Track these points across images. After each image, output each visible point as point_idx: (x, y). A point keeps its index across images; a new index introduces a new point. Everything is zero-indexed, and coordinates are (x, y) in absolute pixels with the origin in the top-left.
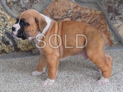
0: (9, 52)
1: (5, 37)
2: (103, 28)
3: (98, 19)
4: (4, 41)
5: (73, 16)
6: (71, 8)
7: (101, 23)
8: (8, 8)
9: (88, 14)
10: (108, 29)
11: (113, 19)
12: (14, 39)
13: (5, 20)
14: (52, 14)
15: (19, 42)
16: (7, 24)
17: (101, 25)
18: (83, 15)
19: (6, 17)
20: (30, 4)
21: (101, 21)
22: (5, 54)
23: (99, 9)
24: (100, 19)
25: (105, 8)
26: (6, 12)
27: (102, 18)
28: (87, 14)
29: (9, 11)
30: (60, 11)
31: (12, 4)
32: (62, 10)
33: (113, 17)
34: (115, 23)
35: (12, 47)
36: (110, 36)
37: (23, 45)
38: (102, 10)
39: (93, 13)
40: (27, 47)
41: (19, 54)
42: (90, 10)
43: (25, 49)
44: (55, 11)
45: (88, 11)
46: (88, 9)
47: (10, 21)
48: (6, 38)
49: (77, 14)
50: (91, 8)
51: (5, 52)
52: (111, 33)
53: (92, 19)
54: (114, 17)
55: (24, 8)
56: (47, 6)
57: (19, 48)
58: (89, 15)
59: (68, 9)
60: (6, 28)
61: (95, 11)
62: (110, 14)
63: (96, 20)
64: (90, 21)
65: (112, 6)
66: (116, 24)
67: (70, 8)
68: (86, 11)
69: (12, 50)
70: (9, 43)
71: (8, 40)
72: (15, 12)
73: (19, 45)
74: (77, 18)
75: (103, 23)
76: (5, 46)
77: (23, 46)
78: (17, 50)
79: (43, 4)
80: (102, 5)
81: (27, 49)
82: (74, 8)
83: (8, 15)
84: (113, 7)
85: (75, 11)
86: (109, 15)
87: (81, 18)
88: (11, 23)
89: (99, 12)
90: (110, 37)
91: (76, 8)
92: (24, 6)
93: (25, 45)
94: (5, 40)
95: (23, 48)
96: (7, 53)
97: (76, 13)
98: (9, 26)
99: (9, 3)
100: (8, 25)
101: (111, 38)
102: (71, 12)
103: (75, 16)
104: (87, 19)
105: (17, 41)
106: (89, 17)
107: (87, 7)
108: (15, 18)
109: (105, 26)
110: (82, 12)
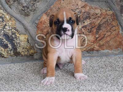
0: (8, 56)
1: (3, 39)
2: (115, 30)
4: (2, 43)
5: (81, 17)
7: (112, 25)
8: (7, 6)
9: (98, 14)
10: (121, 32)
12: (14, 42)
13: (3, 20)
15: (18, 45)
16: (5, 24)
17: (112, 27)
18: (92, 16)
19: (5, 17)
20: (32, 2)
21: (113, 22)
22: (3, 58)
23: (111, 8)
24: (111, 20)
25: (117, 8)
26: (4, 11)
27: (114, 19)
28: (97, 14)
29: (9, 9)
31: (12, 2)
35: (11, 51)
37: (23, 48)
38: (114, 10)
39: (104, 13)
40: (28, 51)
41: (19, 59)
42: (100, 10)
43: (25, 53)
45: (98, 11)
46: (98, 9)
47: (8, 21)
48: (5, 40)
49: (86, 14)
51: (3, 57)
53: (102, 20)
55: (25, 6)
56: (52, 5)
57: (19, 52)
58: (99, 15)
59: (75, 9)
60: (4, 30)
61: (106, 11)
63: (107, 21)
64: (100, 22)
67: (77, 7)
68: (96, 11)
69: (10, 54)
70: (8, 46)
71: (6, 43)
73: (18, 48)
74: (85, 19)
75: (115, 25)
76: (3, 49)
77: (24, 50)
78: (17, 54)
79: (47, 2)
80: (114, 4)
81: (28, 53)
82: (82, 8)
83: (7, 14)
85: (83, 11)
86: (121, 15)
87: (90, 19)
88: (10, 24)
89: (111, 12)
90: (122, 40)
91: (84, 7)
92: (25, 5)
93: (26, 48)
94: (4, 43)
95: (23, 52)
96: (5, 57)
97: (84, 13)
98: (8, 27)
99: (9, 1)
100: (6, 26)
102: (79, 12)
103: (83, 17)
104: (96, 20)
105: (17, 44)
106: (99, 18)
107: (96, 7)
108: (14, 17)
109: (117, 28)
110: (91, 12)
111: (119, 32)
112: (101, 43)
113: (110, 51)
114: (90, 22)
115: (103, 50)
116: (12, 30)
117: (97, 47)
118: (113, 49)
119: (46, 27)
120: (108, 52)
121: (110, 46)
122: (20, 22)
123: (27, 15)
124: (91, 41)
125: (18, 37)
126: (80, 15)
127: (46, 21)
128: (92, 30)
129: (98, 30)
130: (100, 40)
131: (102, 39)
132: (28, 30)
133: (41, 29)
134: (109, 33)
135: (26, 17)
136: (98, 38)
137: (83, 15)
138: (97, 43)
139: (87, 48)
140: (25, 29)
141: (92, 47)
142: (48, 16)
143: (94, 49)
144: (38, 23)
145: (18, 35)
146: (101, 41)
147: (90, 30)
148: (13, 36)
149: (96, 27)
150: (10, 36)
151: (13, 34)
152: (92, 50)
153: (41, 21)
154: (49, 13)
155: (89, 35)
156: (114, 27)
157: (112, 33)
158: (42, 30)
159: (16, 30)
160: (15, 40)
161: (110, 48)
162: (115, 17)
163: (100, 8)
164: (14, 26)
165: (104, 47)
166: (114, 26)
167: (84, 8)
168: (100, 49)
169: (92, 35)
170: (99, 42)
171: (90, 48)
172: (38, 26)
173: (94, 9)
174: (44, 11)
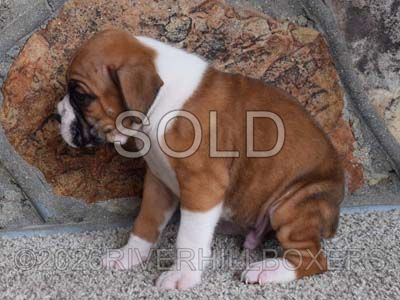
2: (324, 108)
3: (305, 64)
6: (180, 9)
7: (314, 86)
9: (258, 39)
10: (347, 115)
11: (371, 65)
17: (314, 95)
18: (235, 46)
21: (318, 73)
23: (312, 18)
24: (311, 66)
25: (335, 15)
27: (323, 60)
28: (254, 40)
30: (130, 22)
32: (138, 20)
33: (370, 55)
34: (378, 87)
36: (355, 144)
38: (323, 24)
39: (283, 37)
42: (269, 23)
44: (103, 22)
45: (260, 28)
46: (259, 17)
49: (209, 37)
50: (272, 14)
52: (358, 133)
53: (274, 63)
54: (375, 57)
58: (262, 44)
59: (167, 15)
61: (293, 27)
62: (355, 45)
63: (295, 68)
64: (265, 74)
65: (367, 8)
66: (380, 91)
67: (175, 9)
75: (324, 86)
82: (193, 11)
84: (373, 12)
85: (200, 24)
86: (350, 48)
87: (225, 60)
89: (312, 33)
90: (352, 149)
91: (204, 10)
97: (203, 33)
101: (355, 153)
102: (180, 30)
103: (200, 50)
104: (252, 64)
106: (264, 57)
107: (253, 10)
109: (333, 98)
110: (232, 30)
111: (340, 115)
119: (42, 89)
126: (186, 41)
127: (45, 67)
133: (21, 97)
137: (198, 41)
142: (51, 44)
144: (9, 75)
153: (21, 62)
154: (56, 29)
156: (322, 95)
158: (25, 105)
162: (327, 55)
163: (268, 17)
166: (323, 91)
167: (203, 15)
172: (8, 88)
173: (244, 19)
174: (37, 25)
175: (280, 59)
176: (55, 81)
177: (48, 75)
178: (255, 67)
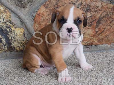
0: (1, 52)
3: (110, 13)
7: (112, 19)
9: (98, 7)
12: (8, 36)
14: (56, 6)
15: (13, 40)
17: (112, 21)
18: (93, 9)
21: (113, 15)
23: (112, 2)
24: (111, 13)
28: (97, 7)
30: (66, 3)
32: (68, 2)
35: (5, 46)
39: (105, 6)
40: (23, 46)
41: (13, 54)
42: (101, 3)
43: (21, 48)
44: (59, 3)
45: (99, 4)
46: (99, 1)
47: (2, 13)
49: (86, 6)
57: (14, 47)
58: (99, 8)
59: (76, 1)
61: (107, 4)
63: (107, 14)
64: (100, 16)
68: (97, 4)
69: (4, 49)
70: (2, 41)
72: (10, 2)
73: (13, 43)
74: (86, 12)
77: (19, 45)
78: (11, 49)
81: (23, 48)
83: (1, 5)
85: (84, 3)
87: (90, 12)
88: (4, 16)
89: (112, 6)
93: (22, 43)
95: (18, 47)
97: (85, 5)
98: (2, 19)
100: (0, 18)
102: (79, 5)
103: (84, 10)
104: (97, 13)
105: (11, 38)
106: (100, 11)
108: (9, 9)
110: (92, 4)
112: (101, 37)
113: (109, 46)
114: (91, 15)
115: (101, 44)
116: (7, 23)
117: (96, 42)
118: (112, 43)
119: (44, 20)
120: (107, 46)
121: (109, 40)
122: (16, 14)
123: (23, 6)
124: (90, 35)
125: (13, 30)
126: (80, 7)
127: (45, 14)
128: (92, 24)
129: (97, 24)
130: (99, 34)
131: (101, 33)
132: (24, 23)
133: (39, 22)
134: (109, 27)
135: (23, 9)
136: (97, 32)
137: (83, 7)
138: (96, 37)
139: (86, 42)
140: (21, 22)
141: (91, 42)
142: (46, 8)
143: (93, 43)
144: (35, 16)
145: (13, 29)
146: (101, 35)
147: (90, 24)
148: (8, 29)
149: (96, 21)
150: (4, 30)
151: (7, 27)
152: (92, 44)
153: (38, 13)
154: (47, 4)
155: (89, 29)
157: (112, 27)
158: (39, 24)
159: (11, 23)
160: (10, 34)
161: (108, 43)
163: (101, 1)
164: (9, 19)
165: (103, 41)
167: (85, 1)
168: (99, 44)
169: (92, 29)
170: (99, 36)
171: (89, 43)
172: (35, 19)
173: (95, 2)
174: (43, 3)
175: (104, 12)
176: (47, 18)
177: (45, 16)
178: (98, 14)
